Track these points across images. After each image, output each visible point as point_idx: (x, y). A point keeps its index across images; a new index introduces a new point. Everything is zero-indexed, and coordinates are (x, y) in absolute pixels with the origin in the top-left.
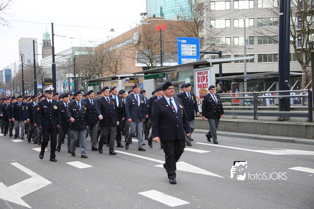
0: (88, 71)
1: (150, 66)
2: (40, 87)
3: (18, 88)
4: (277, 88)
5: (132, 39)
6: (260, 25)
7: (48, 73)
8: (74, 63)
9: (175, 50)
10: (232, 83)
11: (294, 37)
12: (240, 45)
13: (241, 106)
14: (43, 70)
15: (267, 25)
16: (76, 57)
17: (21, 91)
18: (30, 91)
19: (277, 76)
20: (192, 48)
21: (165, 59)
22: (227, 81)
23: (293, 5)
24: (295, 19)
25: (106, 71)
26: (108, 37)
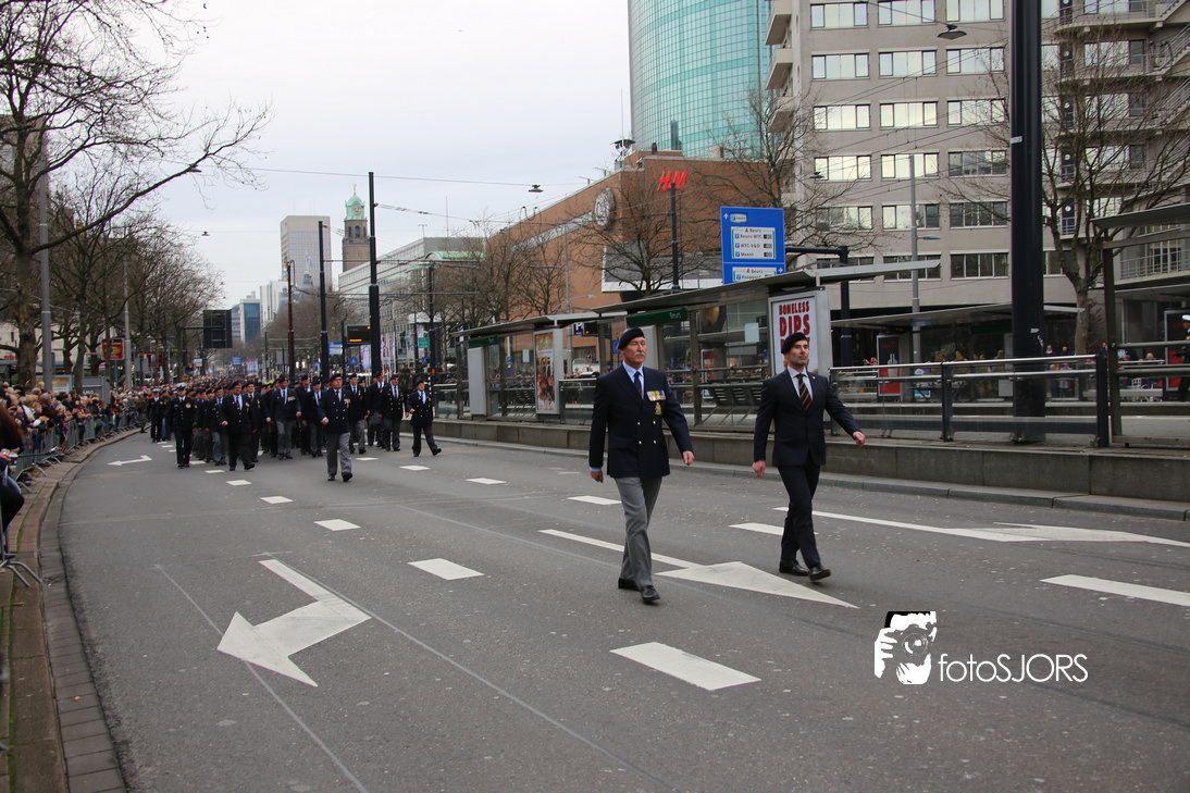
0: (469, 304)
1: (642, 289)
2: (336, 350)
3: (279, 354)
4: (1009, 348)
5: (590, 213)
6: (956, 171)
7: (358, 312)
8: (431, 284)
9: (714, 243)
10: (878, 337)
11: (1054, 209)
12: (900, 227)
13: (904, 402)
14: (344, 303)
15: (974, 171)
16: (435, 267)
17: (286, 362)
18: (311, 363)
19: (1007, 317)
20: (762, 237)
21: (686, 268)
22: (864, 329)
23: (1047, 117)
24: (1053, 155)
25: (518, 304)
26: (524, 208)
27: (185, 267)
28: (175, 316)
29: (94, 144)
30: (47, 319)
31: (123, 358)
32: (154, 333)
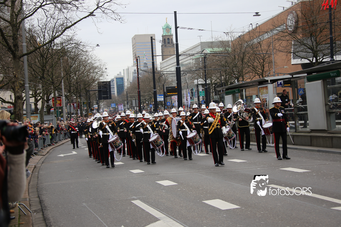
0: (224, 74)
1: (313, 62)
2: (160, 99)
3: (134, 101)
5: (285, 25)
7: (170, 80)
8: (205, 65)
14: (163, 76)
16: (207, 56)
17: (137, 105)
18: (148, 105)
21: (337, 50)
25: (249, 72)
26: (251, 24)
27: (89, 62)
28: (85, 85)
29: (46, 4)
30: (27, 89)
31: (62, 106)
32: (76, 93)
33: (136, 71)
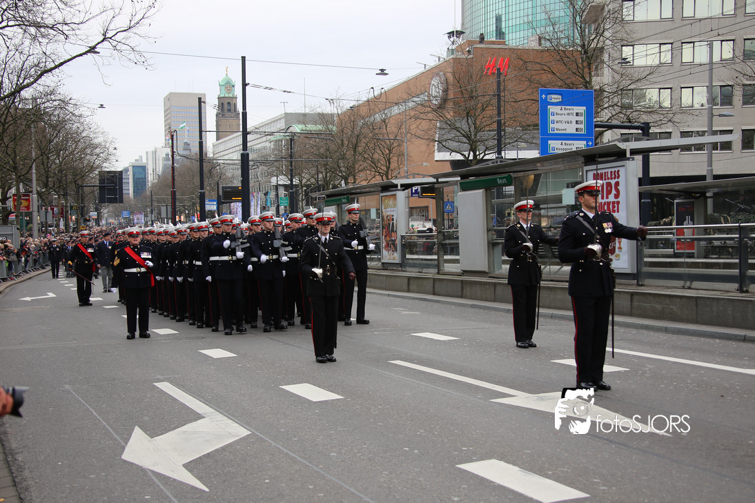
0: (323, 170)
1: (470, 159)
2: (211, 206)
3: (163, 209)
5: (426, 94)
6: (750, 56)
7: (229, 175)
8: (291, 152)
9: (533, 120)
10: (676, 201)
12: (697, 106)
14: (218, 167)
16: (295, 138)
17: (170, 216)
18: (189, 217)
20: (575, 114)
21: (507, 141)
22: (661, 195)
25: (364, 170)
26: (372, 88)
27: (84, 135)
28: (75, 175)
29: (8, 26)
31: (31, 210)
32: (57, 190)
33: (170, 156)
